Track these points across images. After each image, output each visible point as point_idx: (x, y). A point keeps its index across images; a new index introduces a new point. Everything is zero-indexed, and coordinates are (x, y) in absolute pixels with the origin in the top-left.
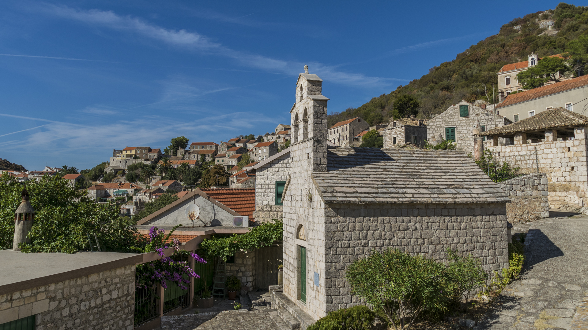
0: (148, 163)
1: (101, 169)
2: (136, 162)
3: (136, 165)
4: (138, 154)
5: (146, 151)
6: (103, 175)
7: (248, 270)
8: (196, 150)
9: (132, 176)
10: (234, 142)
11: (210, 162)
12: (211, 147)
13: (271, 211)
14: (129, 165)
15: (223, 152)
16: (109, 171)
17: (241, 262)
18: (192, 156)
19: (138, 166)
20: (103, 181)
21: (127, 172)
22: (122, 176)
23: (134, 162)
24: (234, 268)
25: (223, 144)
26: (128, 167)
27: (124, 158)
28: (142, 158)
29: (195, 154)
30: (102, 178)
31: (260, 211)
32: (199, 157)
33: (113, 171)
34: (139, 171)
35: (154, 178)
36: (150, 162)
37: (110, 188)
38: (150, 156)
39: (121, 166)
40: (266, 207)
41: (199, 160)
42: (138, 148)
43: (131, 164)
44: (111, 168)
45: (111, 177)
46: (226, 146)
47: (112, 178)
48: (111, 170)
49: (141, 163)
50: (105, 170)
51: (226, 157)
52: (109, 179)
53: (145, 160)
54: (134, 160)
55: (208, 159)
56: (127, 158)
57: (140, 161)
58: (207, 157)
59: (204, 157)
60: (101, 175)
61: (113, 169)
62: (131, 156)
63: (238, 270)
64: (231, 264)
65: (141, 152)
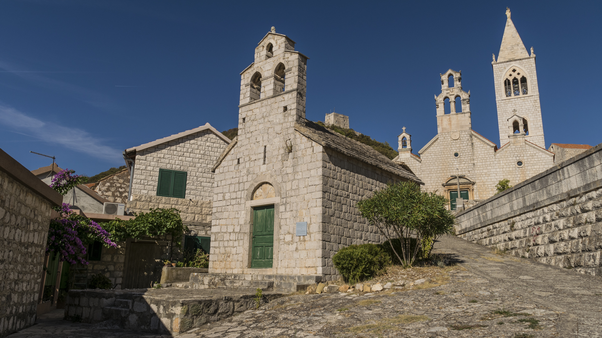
7: (118, 269)
13: (150, 201)
17: (109, 259)
24: (99, 267)
31: (137, 200)
40: (145, 197)
63: (104, 270)
64: (94, 262)
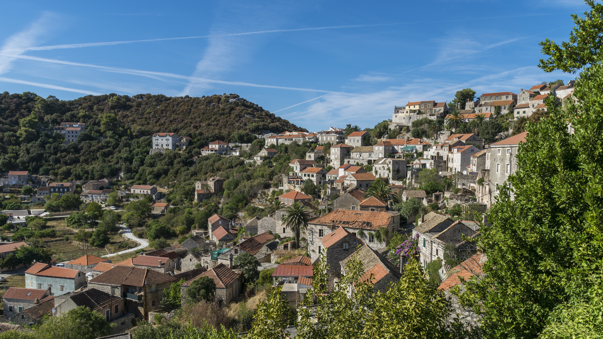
0: (434, 118)
1: (385, 125)
2: (420, 117)
3: (421, 121)
4: (422, 109)
5: (431, 105)
6: (387, 132)
8: (489, 101)
9: (418, 132)
10: (538, 90)
11: (507, 115)
12: (507, 97)
14: (413, 121)
15: (523, 102)
16: (394, 128)
18: (484, 108)
19: (423, 121)
20: (387, 138)
21: (411, 129)
22: (407, 132)
23: (418, 118)
25: (524, 93)
26: (413, 123)
27: (408, 114)
28: (426, 113)
29: (488, 106)
30: (386, 135)
32: (493, 109)
33: (398, 127)
34: (425, 127)
35: (442, 134)
36: (435, 117)
37: (398, 145)
38: (435, 110)
39: (404, 122)
41: (493, 113)
42: (422, 102)
43: (416, 120)
44: (396, 125)
45: (395, 134)
46: (528, 95)
47: (397, 135)
48: (396, 127)
49: (426, 119)
50: (389, 127)
51: (529, 107)
52: (394, 136)
53: (430, 115)
54: (418, 115)
55: (504, 112)
56: (411, 114)
57: (424, 116)
58: (503, 109)
59: (498, 109)
60: (385, 132)
61: (397, 125)
62: (414, 111)
65: (425, 107)
